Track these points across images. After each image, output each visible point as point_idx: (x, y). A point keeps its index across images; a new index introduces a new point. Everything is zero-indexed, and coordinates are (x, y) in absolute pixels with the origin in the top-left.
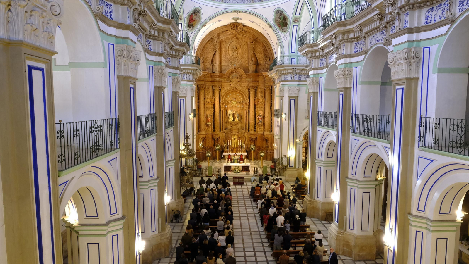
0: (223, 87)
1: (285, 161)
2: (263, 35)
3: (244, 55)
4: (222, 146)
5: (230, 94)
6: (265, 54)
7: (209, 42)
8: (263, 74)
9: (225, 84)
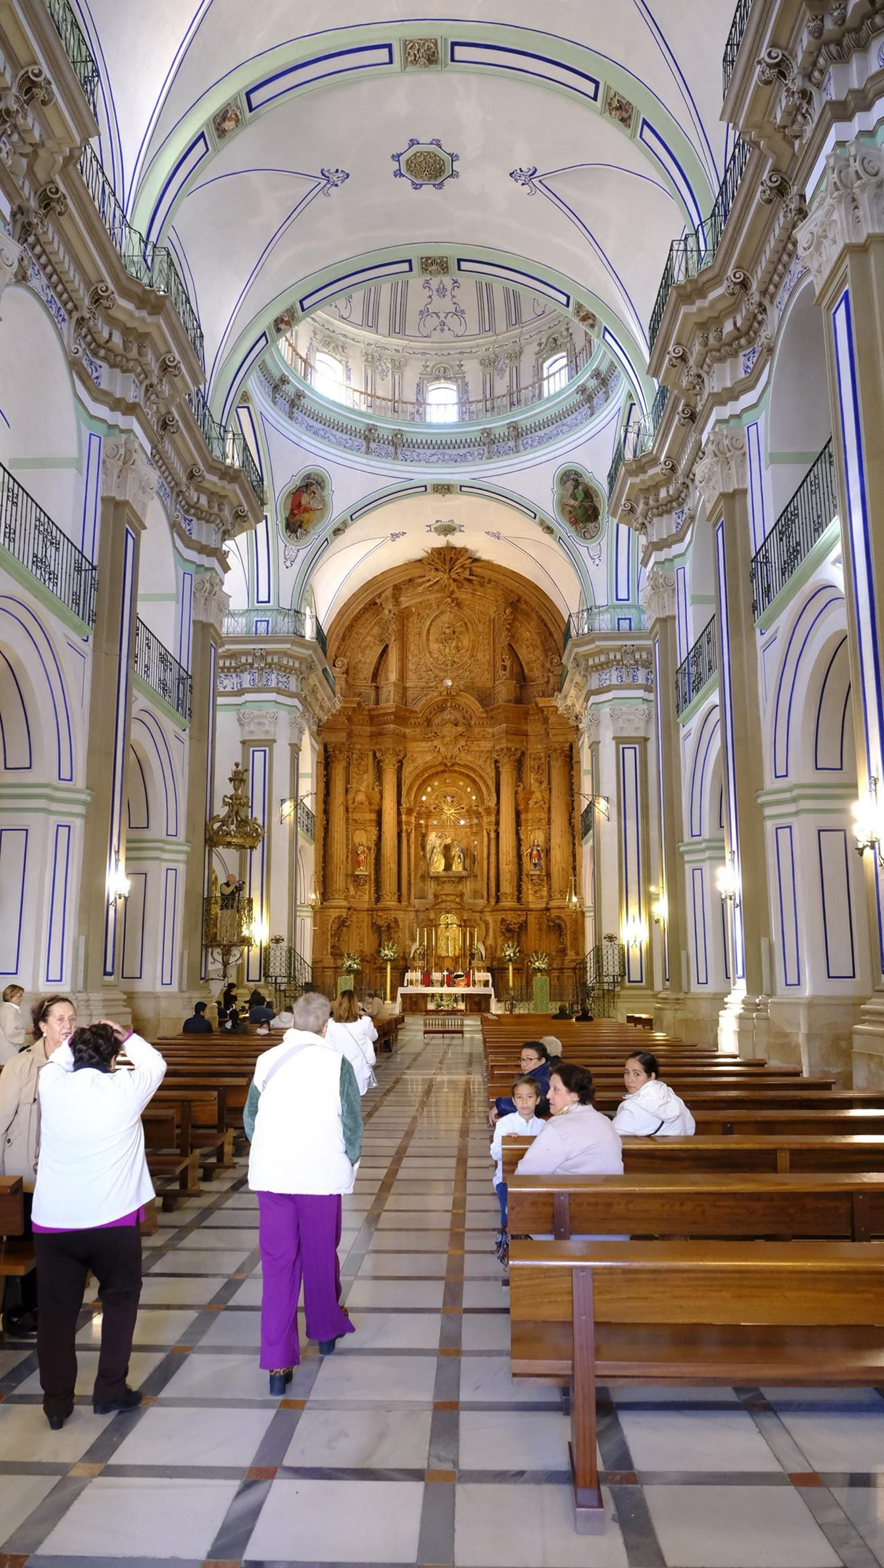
0: (409, 755)
1: (610, 958)
2: (536, 587)
3: (480, 655)
4: (404, 953)
5: (436, 784)
6: (545, 644)
7: (368, 615)
8: (540, 705)
9: (416, 744)
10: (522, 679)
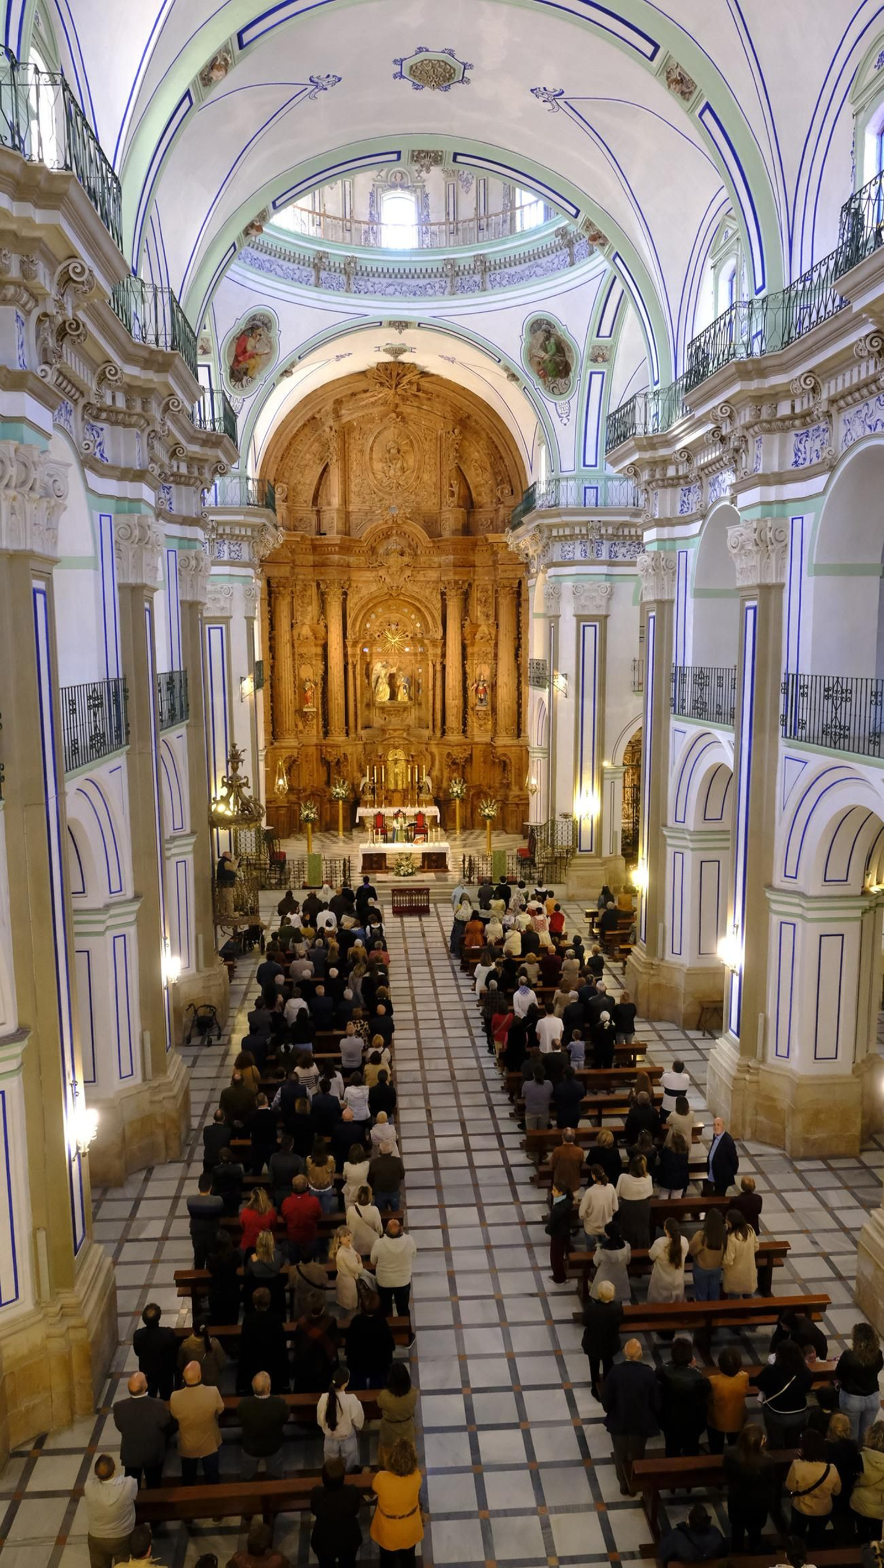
0: (354, 585)
1: (565, 833)
2: (488, 407)
3: (426, 477)
4: (353, 784)
5: (380, 610)
6: (496, 470)
7: (306, 430)
8: (490, 541)
9: (362, 573)
10: (469, 504)
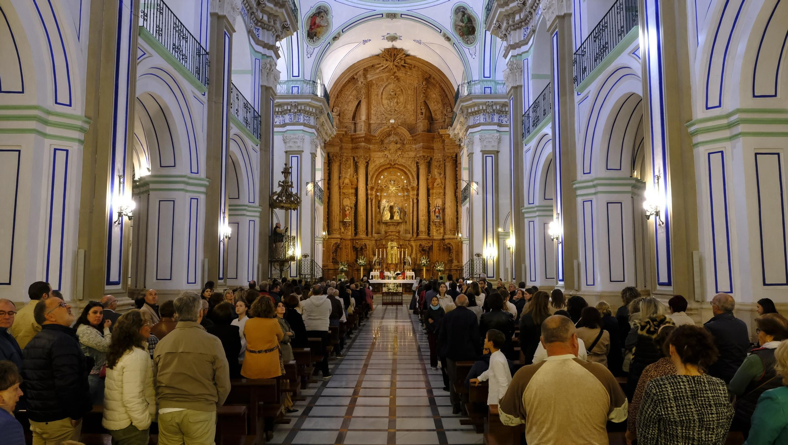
0: (372, 159)
1: (478, 265)
2: (439, 71)
3: (409, 107)
4: (369, 261)
5: (386, 174)
6: (444, 103)
7: (350, 84)
8: (441, 133)
9: (376, 153)
10: (431, 119)
